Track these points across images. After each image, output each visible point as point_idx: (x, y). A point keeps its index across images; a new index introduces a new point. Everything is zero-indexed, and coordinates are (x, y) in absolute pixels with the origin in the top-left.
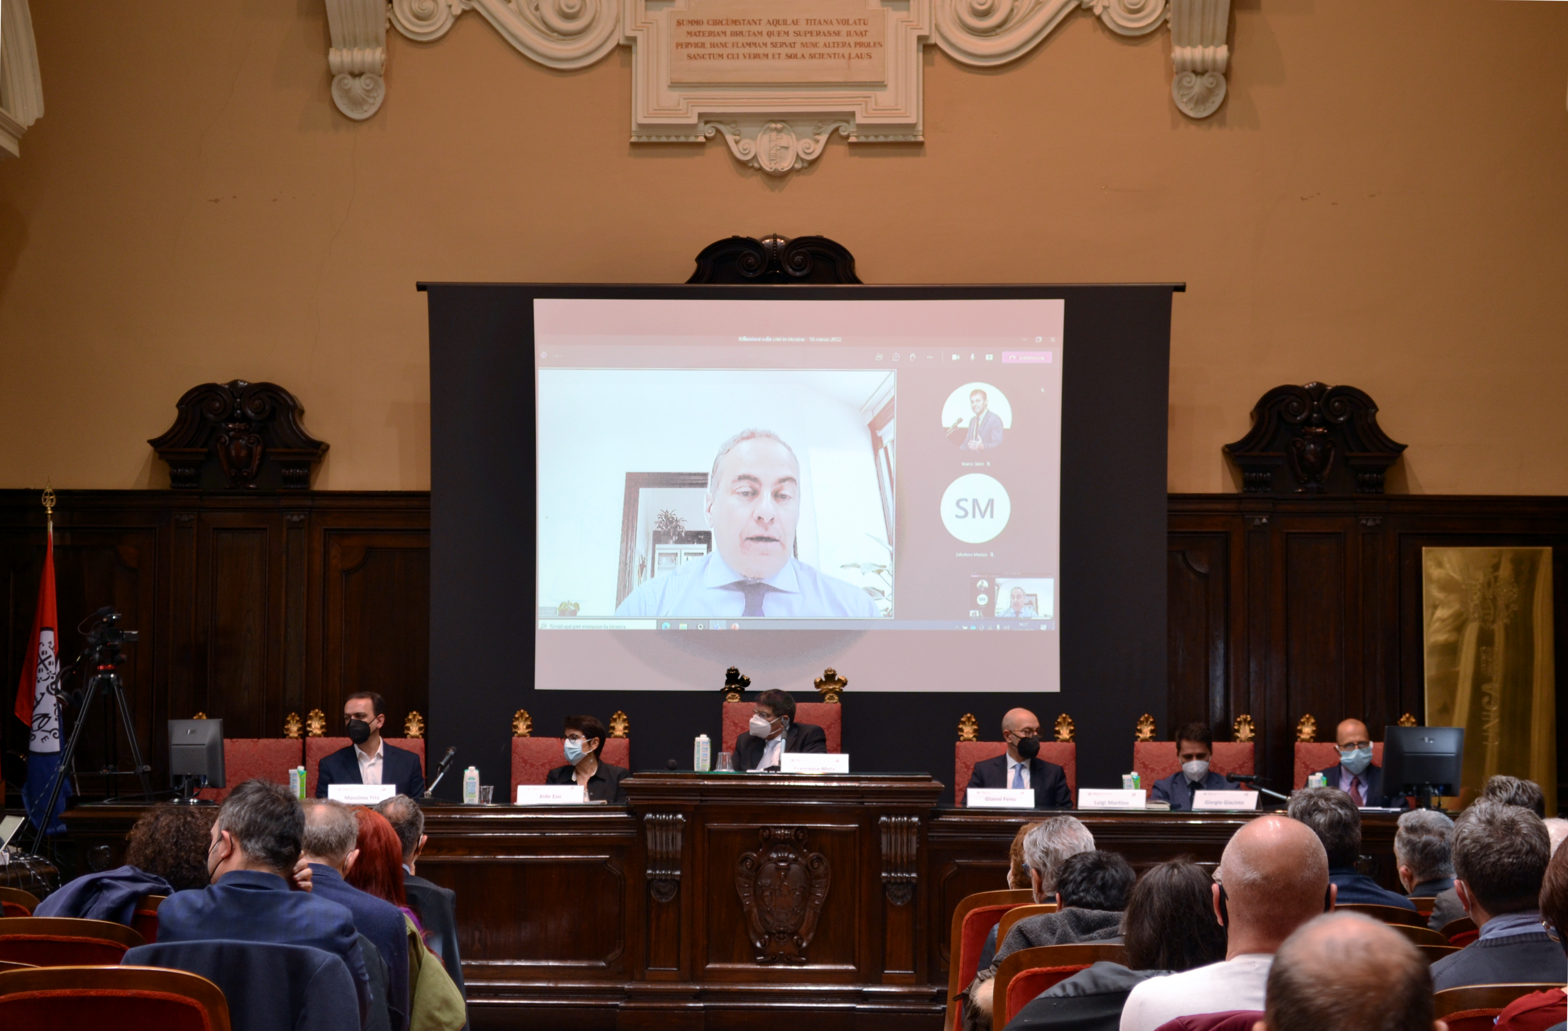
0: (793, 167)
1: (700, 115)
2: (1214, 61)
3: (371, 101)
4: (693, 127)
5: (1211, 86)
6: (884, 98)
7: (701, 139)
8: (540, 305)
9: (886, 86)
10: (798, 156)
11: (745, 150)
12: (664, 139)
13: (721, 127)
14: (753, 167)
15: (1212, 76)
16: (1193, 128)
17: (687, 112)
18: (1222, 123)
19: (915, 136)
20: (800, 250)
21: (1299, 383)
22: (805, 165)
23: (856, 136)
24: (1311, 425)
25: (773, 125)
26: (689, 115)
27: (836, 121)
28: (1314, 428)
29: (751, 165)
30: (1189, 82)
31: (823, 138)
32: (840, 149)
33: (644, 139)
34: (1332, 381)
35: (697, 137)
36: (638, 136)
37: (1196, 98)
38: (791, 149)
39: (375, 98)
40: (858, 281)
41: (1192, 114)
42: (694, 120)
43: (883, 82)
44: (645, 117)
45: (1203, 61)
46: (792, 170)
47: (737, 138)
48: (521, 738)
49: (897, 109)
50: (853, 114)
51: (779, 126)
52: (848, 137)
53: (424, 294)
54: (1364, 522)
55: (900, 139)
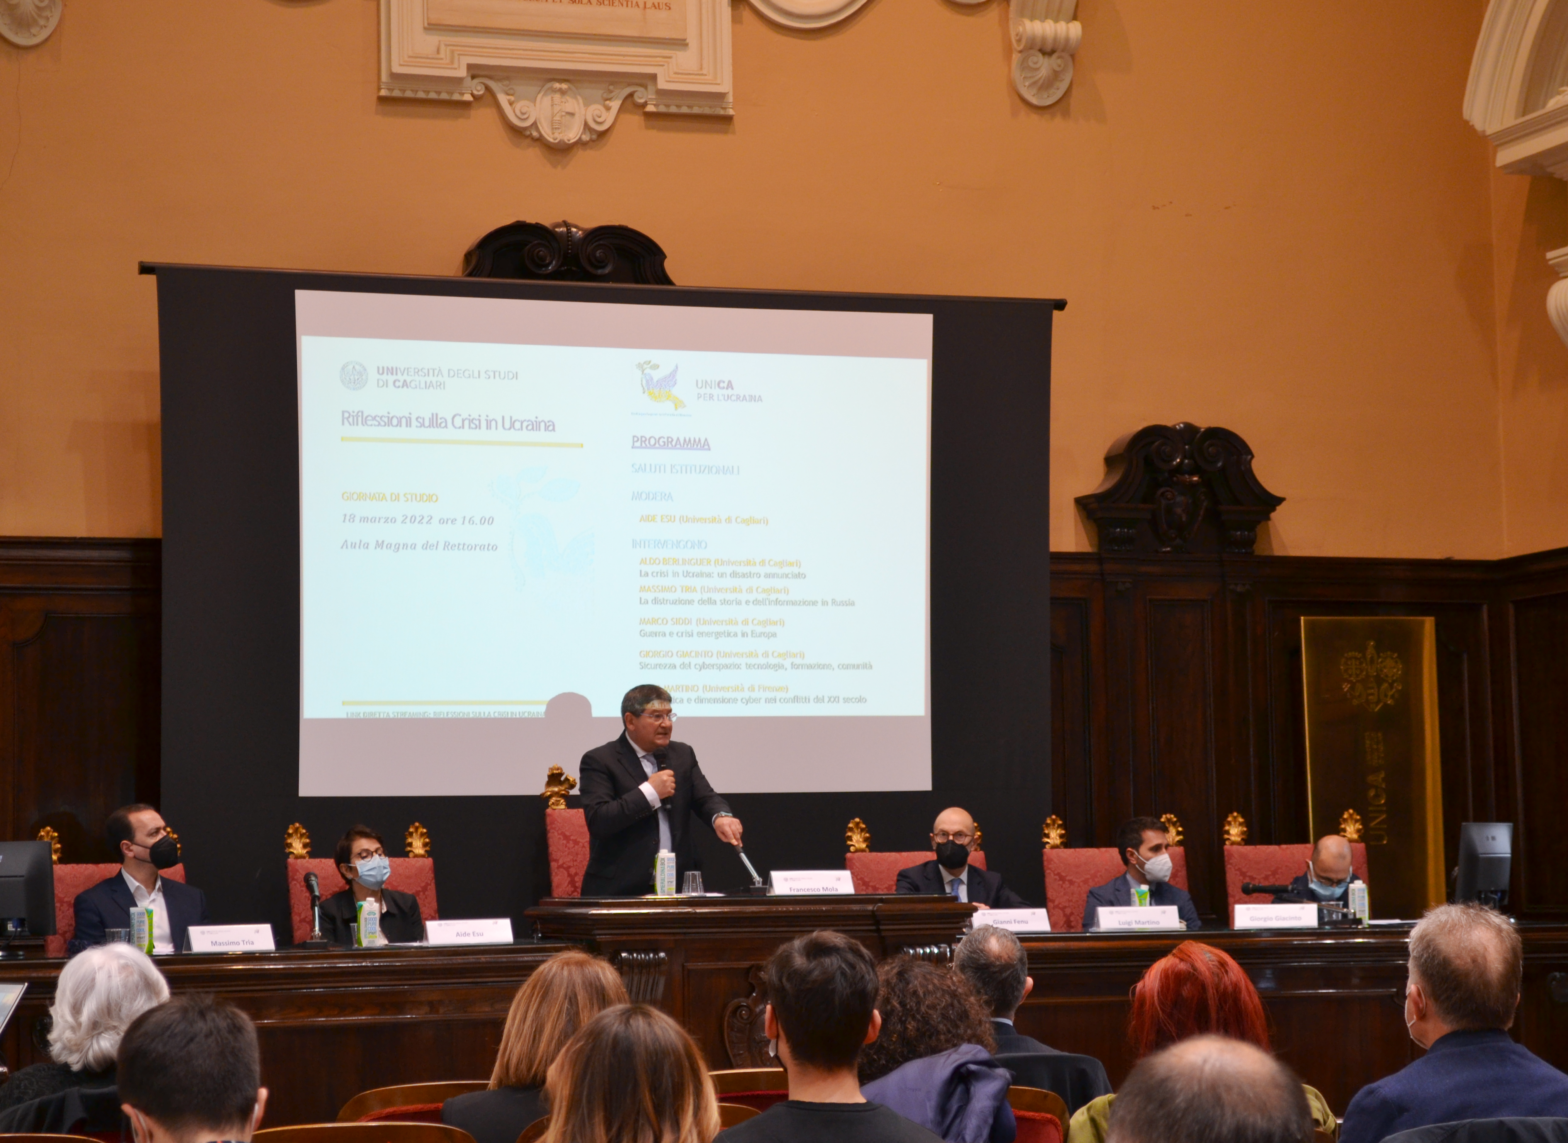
0: (580, 138)
1: (470, 67)
2: (1067, 40)
3: (42, 22)
4: (459, 81)
5: (1057, 69)
6: (685, 60)
7: (468, 97)
8: (303, 297)
9: (687, 45)
10: (586, 125)
11: (523, 114)
12: (421, 95)
13: (492, 84)
14: (530, 137)
15: (1059, 57)
16: (1034, 117)
17: (452, 62)
18: (1066, 114)
19: (725, 109)
20: (601, 242)
21: (1169, 423)
22: (594, 137)
23: (655, 105)
24: (1183, 474)
25: (557, 85)
26: (456, 66)
27: (629, 85)
28: (1187, 476)
29: (528, 133)
30: (1036, 63)
31: (615, 105)
32: (635, 120)
33: (397, 93)
34: (1203, 421)
35: (463, 94)
36: (389, 89)
37: (1041, 82)
38: (577, 116)
39: (47, 19)
40: (669, 282)
41: (1034, 101)
42: (462, 73)
43: (685, 40)
44: (401, 65)
45: (1055, 39)
46: (580, 143)
47: (512, 98)
48: (299, 861)
49: (702, 75)
50: (653, 77)
51: (564, 86)
52: (645, 105)
53: (152, 279)
54: (1232, 587)
55: (707, 111)
